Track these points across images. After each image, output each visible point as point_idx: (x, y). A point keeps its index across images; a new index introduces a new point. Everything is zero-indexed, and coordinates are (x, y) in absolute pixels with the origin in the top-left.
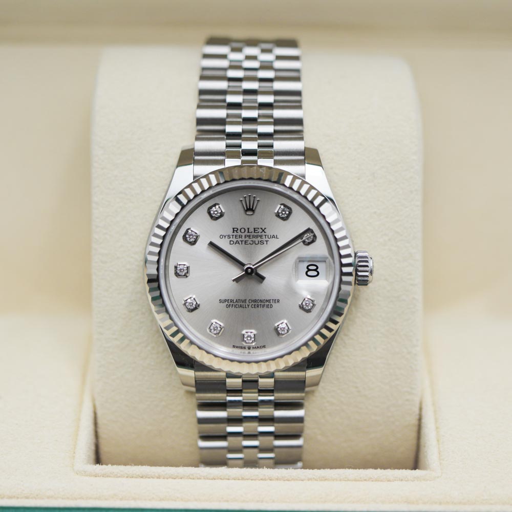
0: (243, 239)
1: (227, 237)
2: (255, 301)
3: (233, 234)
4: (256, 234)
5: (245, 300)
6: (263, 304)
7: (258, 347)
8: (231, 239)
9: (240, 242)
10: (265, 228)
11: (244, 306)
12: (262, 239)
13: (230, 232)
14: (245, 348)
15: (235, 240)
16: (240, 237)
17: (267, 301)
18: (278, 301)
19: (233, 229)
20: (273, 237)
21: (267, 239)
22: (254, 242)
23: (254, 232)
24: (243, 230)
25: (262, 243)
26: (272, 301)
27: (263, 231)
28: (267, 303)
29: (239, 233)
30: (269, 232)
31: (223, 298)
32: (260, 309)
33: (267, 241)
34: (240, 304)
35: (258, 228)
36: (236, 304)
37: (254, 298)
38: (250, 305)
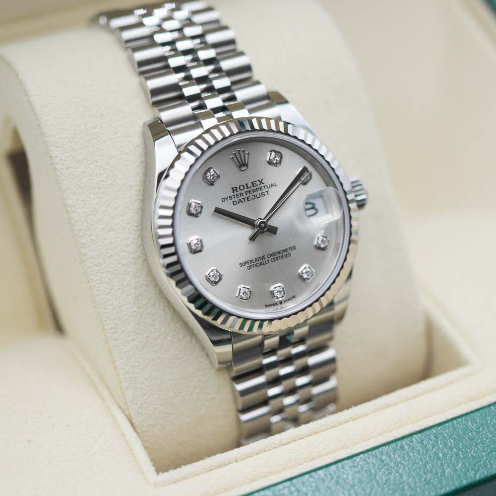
0: (245, 196)
1: (228, 199)
2: (273, 254)
3: (234, 194)
4: (255, 188)
5: (264, 257)
6: (281, 255)
7: (289, 299)
8: (233, 200)
9: (243, 200)
10: (262, 180)
11: (265, 263)
12: (262, 191)
13: (231, 193)
14: (277, 304)
15: (237, 200)
16: (241, 194)
17: (284, 251)
18: (295, 248)
19: (233, 188)
20: (272, 185)
21: (267, 190)
22: (255, 196)
23: (253, 186)
24: (242, 188)
25: (263, 194)
26: (288, 249)
27: (261, 182)
28: (285, 253)
29: (240, 192)
30: (267, 182)
31: (242, 262)
32: (280, 261)
33: (267, 192)
34: (260, 262)
35: (256, 181)
36: (256, 263)
37: (271, 253)
38: (270, 260)
